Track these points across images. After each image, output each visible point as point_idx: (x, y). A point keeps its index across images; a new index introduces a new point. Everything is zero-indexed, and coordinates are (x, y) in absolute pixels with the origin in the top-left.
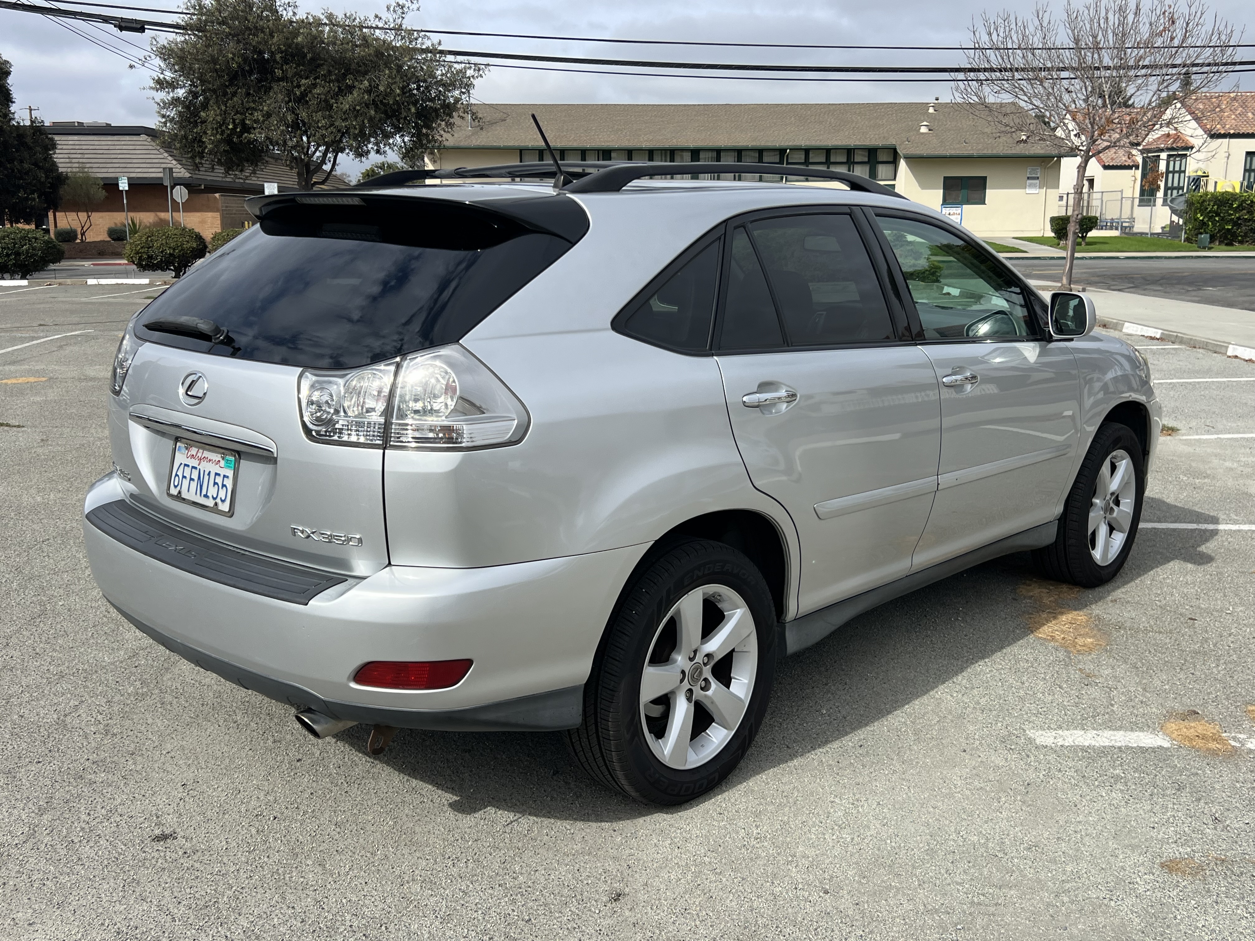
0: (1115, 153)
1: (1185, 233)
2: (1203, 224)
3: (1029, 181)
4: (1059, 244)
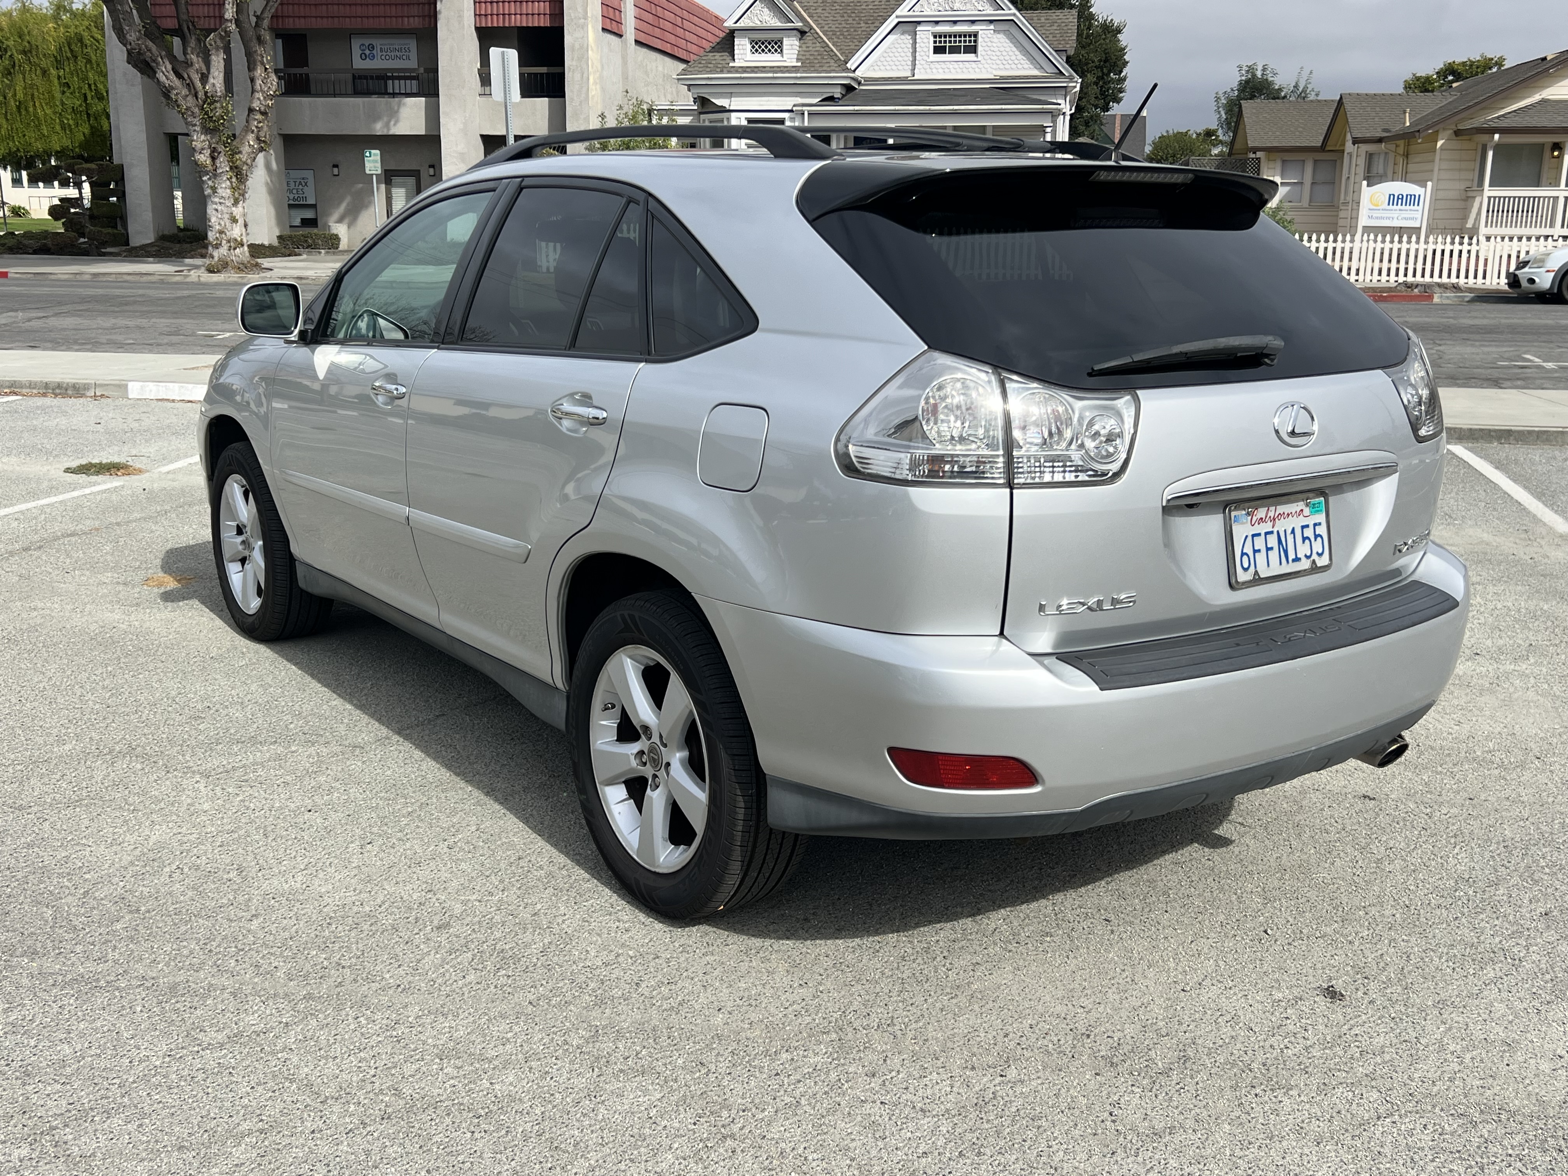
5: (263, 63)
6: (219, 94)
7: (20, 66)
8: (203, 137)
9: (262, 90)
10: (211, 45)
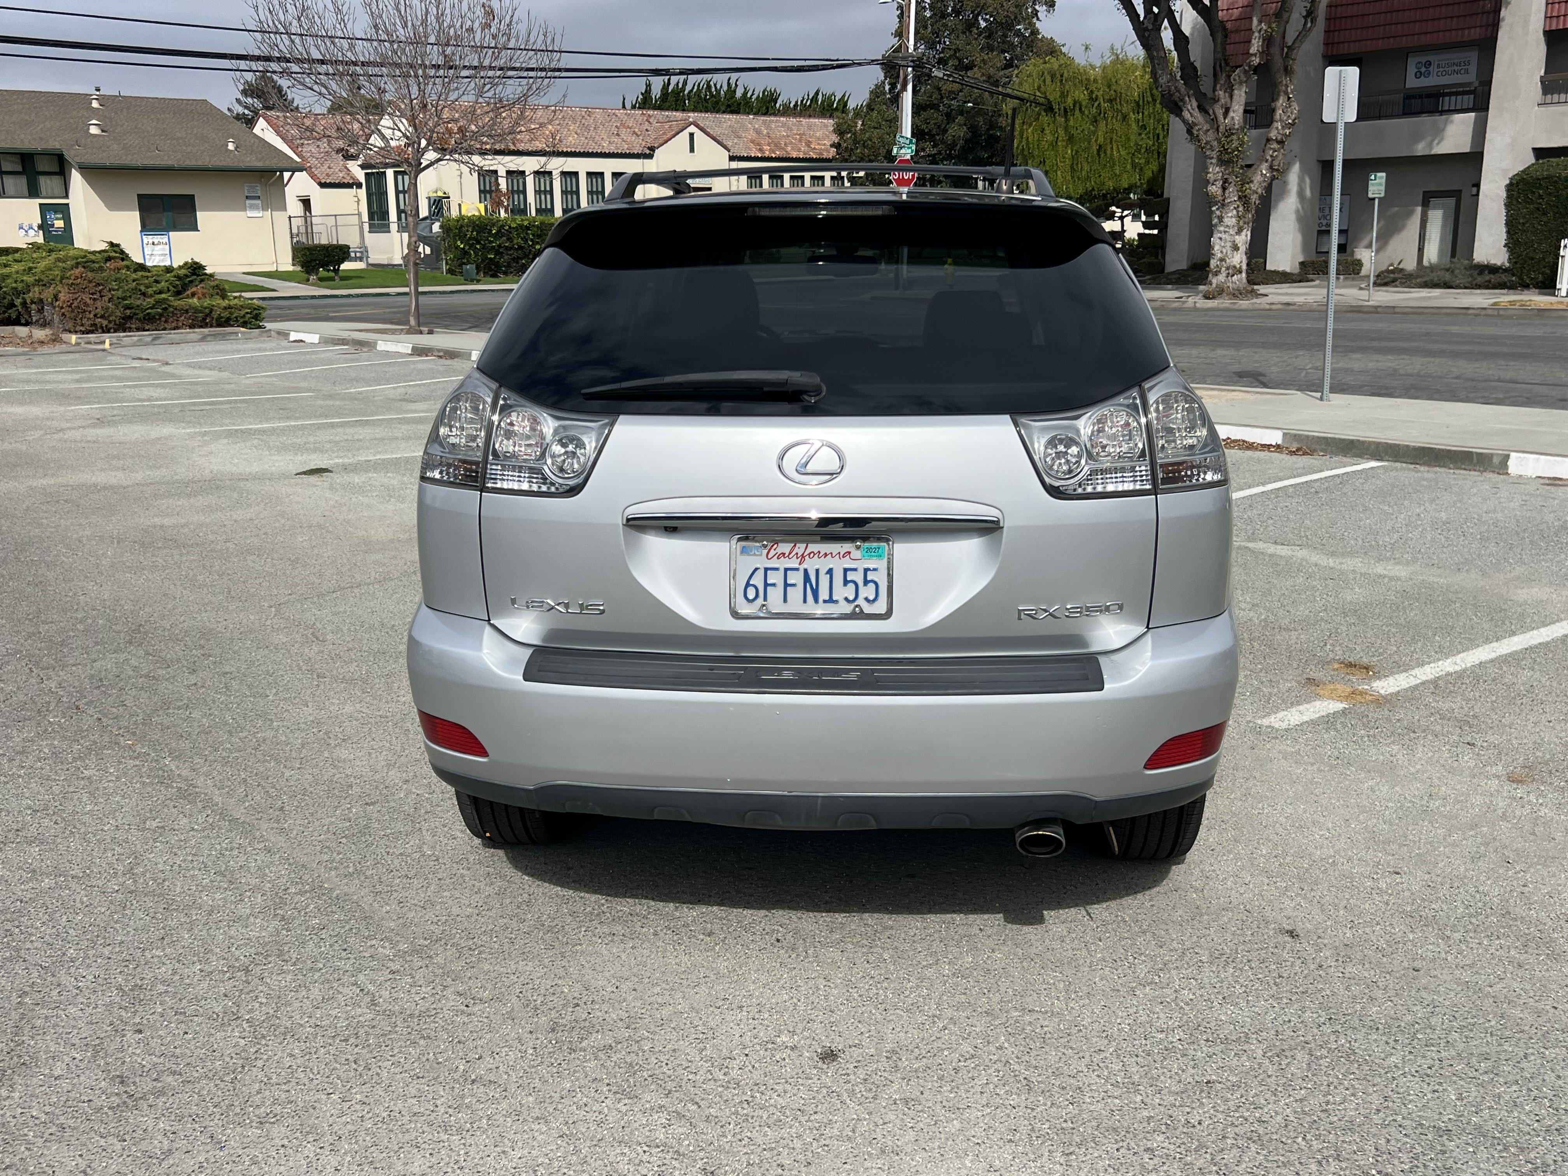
0: (329, 168)
1: (447, 263)
2: (465, 252)
3: (248, 202)
4: (308, 280)
5: (1286, 93)
6: (1236, 127)
7: (1105, 114)
8: (1217, 169)
9: (1281, 120)
10: (1235, 80)
